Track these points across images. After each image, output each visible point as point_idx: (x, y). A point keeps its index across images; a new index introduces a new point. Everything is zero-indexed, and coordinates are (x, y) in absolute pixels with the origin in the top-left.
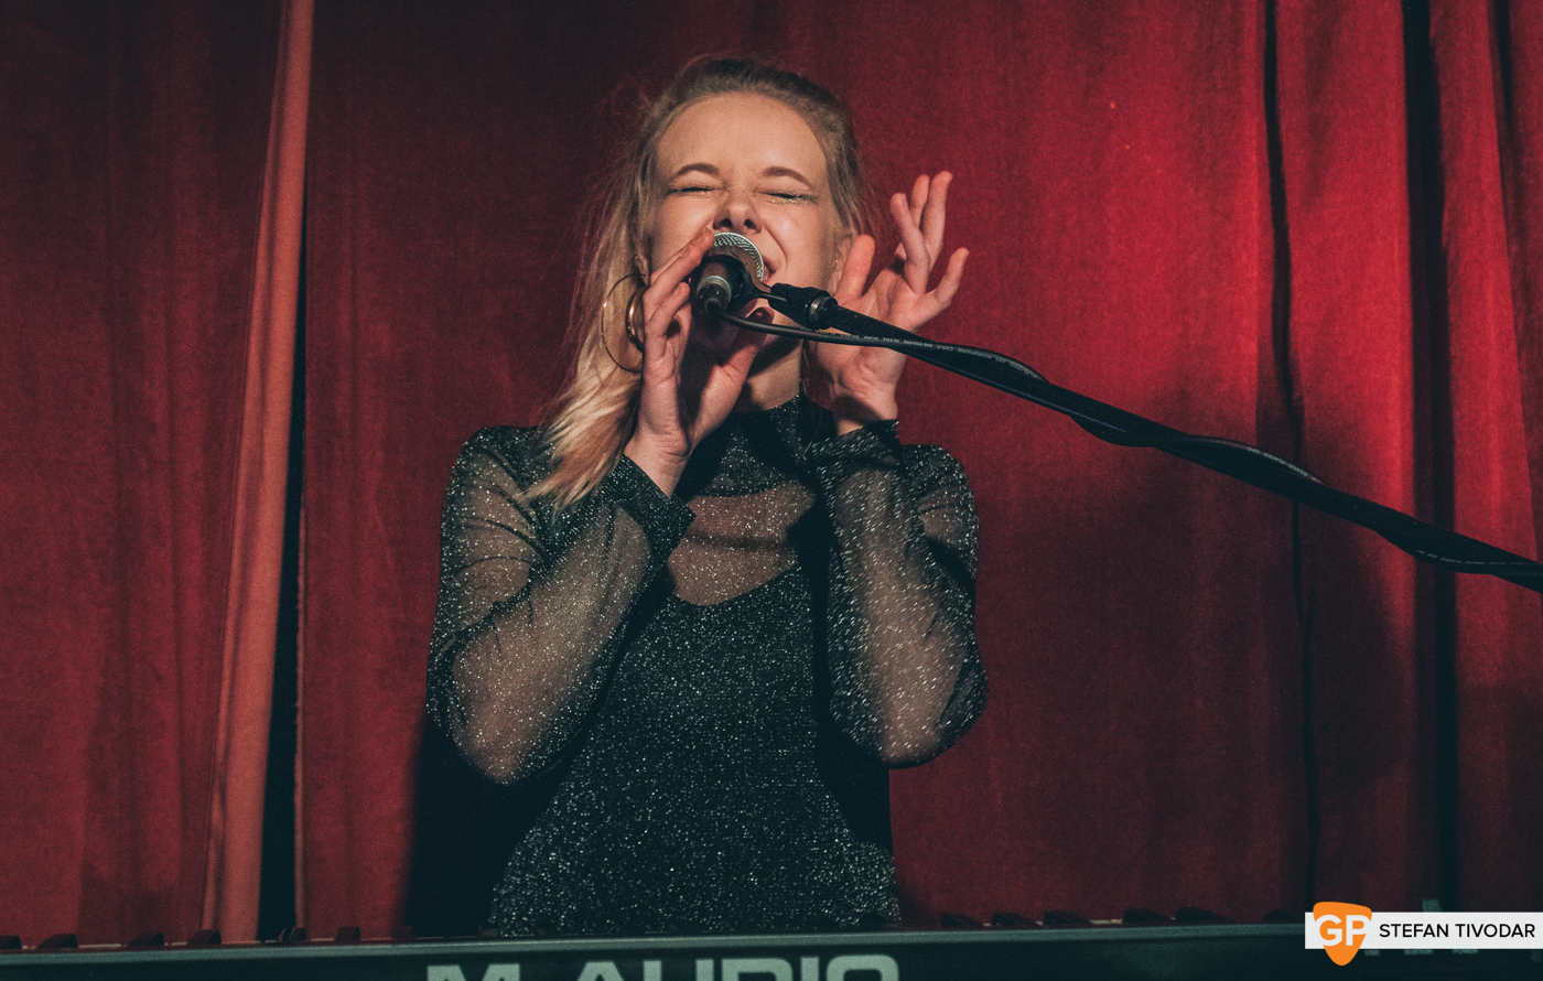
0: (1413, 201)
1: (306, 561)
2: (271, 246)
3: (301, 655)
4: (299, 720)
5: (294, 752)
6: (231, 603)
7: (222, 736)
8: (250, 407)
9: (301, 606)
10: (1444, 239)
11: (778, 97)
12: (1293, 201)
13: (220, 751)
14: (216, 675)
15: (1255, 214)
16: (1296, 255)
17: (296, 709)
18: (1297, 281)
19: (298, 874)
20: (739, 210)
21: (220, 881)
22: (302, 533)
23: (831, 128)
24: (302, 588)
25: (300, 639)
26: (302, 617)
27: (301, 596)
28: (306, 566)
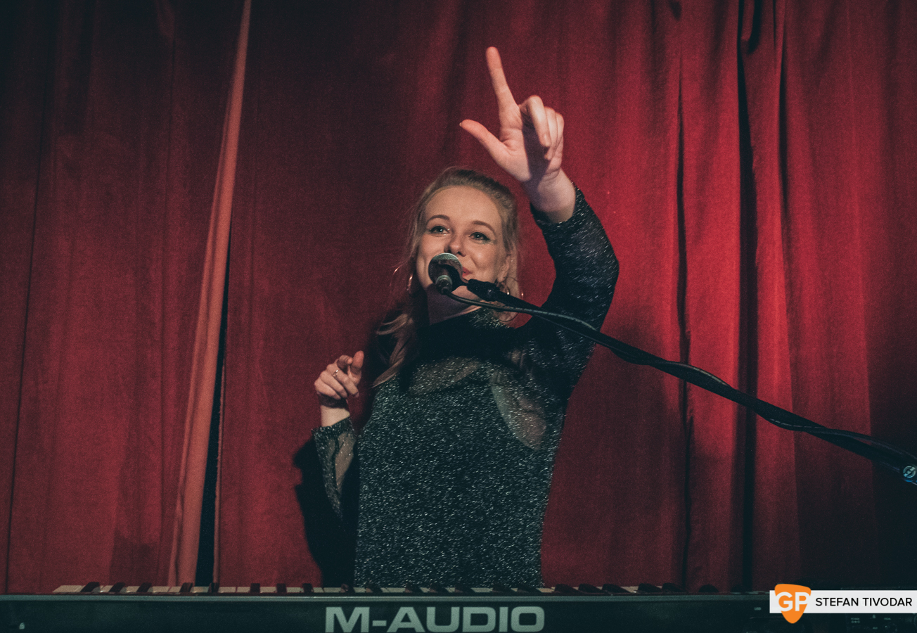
0: (742, 243)
1: (225, 391)
2: (214, 243)
3: (220, 435)
4: (219, 466)
5: (216, 481)
6: (189, 410)
7: (182, 472)
8: (201, 318)
9: (221, 412)
10: (757, 262)
11: (483, 190)
12: (689, 242)
13: (181, 479)
14: (181, 444)
15: (672, 246)
16: (690, 266)
17: (217, 461)
18: (690, 277)
19: (216, 538)
20: (456, 246)
21: (180, 540)
22: (223, 377)
23: (506, 207)
24: (222, 404)
25: (220, 428)
26: (221, 417)
27: (221, 407)
28: (224, 394)
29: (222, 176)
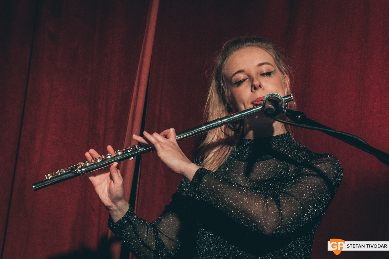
1: (140, 179)
3: (136, 207)
20: (256, 83)
22: (139, 171)
24: (138, 188)
25: (136, 203)
26: (137, 196)
27: (137, 190)
28: (140, 181)
29: (145, 46)
